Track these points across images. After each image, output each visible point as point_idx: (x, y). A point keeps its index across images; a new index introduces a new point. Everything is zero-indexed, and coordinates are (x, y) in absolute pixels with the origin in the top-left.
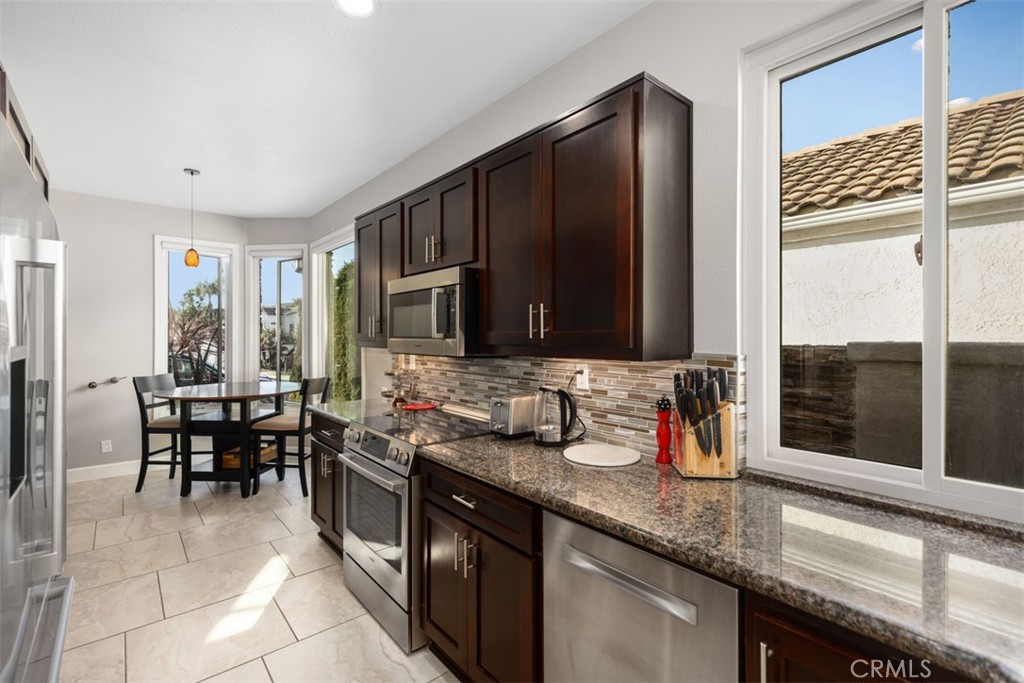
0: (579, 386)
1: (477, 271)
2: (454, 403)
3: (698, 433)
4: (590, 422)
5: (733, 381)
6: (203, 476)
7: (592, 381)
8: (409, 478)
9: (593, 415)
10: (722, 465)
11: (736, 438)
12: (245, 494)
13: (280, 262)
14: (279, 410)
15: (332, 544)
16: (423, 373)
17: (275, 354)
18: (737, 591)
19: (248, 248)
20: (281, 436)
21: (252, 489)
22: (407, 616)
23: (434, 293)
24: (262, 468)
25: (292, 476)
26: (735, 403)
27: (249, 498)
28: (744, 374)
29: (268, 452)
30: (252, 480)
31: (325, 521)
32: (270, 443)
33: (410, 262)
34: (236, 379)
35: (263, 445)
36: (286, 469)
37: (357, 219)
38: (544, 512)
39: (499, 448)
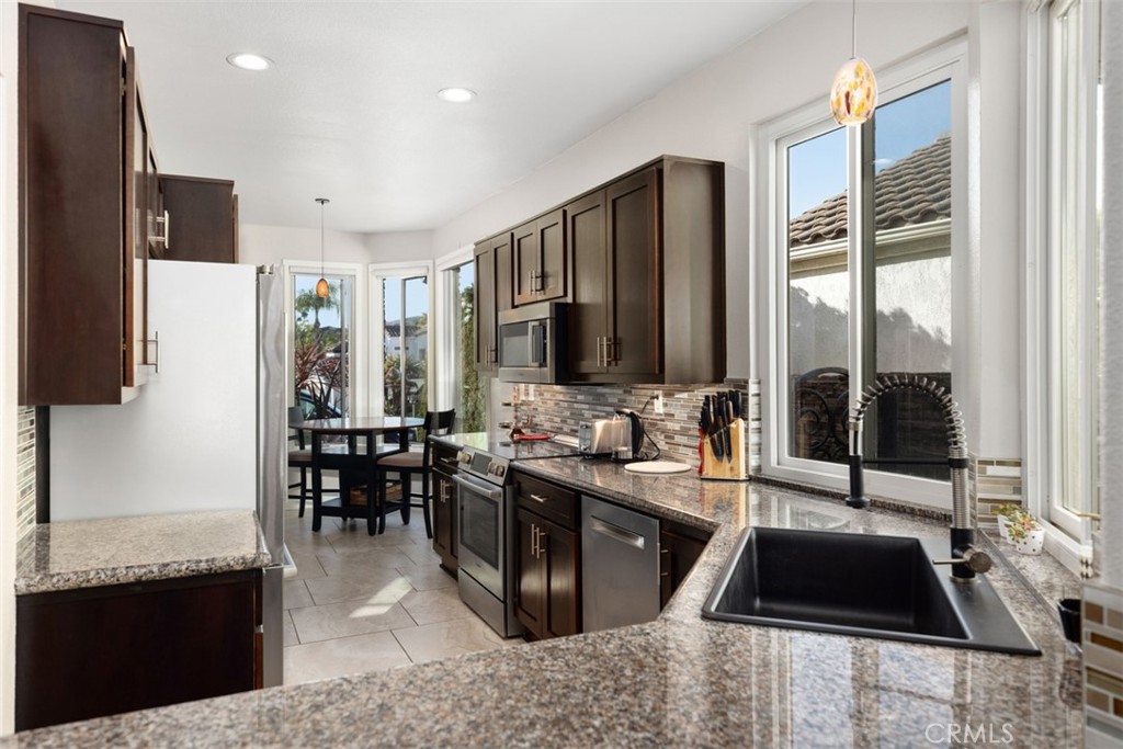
0: (656, 411)
1: (567, 304)
2: (567, 434)
3: (712, 441)
4: (663, 443)
5: (745, 401)
6: (331, 511)
7: (665, 405)
8: (503, 487)
9: (666, 437)
10: (732, 469)
11: (747, 444)
12: (371, 532)
13: (405, 280)
14: (404, 448)
15: (450, 571)
16: (540, 404)
17: (400, 392)
18: (658, 521)
19: (371, 267)
20: (406, 473)
21: (377, 530)
22: (502, 605)
23: (530, 325)
24: (387, 507)
25: (417, 519)
26: (746, 419)
27: (376, 536)
28: (758, 395)
29: (393, 492)
30: (378, 519)
31: (444, 548)
32: (395, 482)
33: (519, 293)
34: (359, 414)
35: (389, 484)
36: (412, 508)
37: (477, 244)
38: (583, 496)
39: (585, 467)
